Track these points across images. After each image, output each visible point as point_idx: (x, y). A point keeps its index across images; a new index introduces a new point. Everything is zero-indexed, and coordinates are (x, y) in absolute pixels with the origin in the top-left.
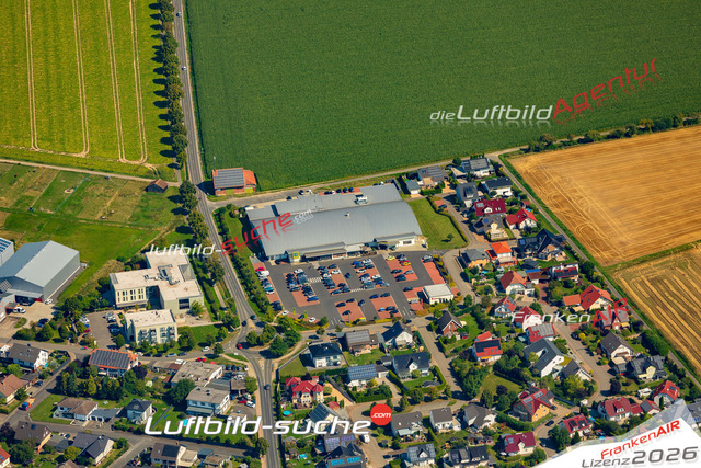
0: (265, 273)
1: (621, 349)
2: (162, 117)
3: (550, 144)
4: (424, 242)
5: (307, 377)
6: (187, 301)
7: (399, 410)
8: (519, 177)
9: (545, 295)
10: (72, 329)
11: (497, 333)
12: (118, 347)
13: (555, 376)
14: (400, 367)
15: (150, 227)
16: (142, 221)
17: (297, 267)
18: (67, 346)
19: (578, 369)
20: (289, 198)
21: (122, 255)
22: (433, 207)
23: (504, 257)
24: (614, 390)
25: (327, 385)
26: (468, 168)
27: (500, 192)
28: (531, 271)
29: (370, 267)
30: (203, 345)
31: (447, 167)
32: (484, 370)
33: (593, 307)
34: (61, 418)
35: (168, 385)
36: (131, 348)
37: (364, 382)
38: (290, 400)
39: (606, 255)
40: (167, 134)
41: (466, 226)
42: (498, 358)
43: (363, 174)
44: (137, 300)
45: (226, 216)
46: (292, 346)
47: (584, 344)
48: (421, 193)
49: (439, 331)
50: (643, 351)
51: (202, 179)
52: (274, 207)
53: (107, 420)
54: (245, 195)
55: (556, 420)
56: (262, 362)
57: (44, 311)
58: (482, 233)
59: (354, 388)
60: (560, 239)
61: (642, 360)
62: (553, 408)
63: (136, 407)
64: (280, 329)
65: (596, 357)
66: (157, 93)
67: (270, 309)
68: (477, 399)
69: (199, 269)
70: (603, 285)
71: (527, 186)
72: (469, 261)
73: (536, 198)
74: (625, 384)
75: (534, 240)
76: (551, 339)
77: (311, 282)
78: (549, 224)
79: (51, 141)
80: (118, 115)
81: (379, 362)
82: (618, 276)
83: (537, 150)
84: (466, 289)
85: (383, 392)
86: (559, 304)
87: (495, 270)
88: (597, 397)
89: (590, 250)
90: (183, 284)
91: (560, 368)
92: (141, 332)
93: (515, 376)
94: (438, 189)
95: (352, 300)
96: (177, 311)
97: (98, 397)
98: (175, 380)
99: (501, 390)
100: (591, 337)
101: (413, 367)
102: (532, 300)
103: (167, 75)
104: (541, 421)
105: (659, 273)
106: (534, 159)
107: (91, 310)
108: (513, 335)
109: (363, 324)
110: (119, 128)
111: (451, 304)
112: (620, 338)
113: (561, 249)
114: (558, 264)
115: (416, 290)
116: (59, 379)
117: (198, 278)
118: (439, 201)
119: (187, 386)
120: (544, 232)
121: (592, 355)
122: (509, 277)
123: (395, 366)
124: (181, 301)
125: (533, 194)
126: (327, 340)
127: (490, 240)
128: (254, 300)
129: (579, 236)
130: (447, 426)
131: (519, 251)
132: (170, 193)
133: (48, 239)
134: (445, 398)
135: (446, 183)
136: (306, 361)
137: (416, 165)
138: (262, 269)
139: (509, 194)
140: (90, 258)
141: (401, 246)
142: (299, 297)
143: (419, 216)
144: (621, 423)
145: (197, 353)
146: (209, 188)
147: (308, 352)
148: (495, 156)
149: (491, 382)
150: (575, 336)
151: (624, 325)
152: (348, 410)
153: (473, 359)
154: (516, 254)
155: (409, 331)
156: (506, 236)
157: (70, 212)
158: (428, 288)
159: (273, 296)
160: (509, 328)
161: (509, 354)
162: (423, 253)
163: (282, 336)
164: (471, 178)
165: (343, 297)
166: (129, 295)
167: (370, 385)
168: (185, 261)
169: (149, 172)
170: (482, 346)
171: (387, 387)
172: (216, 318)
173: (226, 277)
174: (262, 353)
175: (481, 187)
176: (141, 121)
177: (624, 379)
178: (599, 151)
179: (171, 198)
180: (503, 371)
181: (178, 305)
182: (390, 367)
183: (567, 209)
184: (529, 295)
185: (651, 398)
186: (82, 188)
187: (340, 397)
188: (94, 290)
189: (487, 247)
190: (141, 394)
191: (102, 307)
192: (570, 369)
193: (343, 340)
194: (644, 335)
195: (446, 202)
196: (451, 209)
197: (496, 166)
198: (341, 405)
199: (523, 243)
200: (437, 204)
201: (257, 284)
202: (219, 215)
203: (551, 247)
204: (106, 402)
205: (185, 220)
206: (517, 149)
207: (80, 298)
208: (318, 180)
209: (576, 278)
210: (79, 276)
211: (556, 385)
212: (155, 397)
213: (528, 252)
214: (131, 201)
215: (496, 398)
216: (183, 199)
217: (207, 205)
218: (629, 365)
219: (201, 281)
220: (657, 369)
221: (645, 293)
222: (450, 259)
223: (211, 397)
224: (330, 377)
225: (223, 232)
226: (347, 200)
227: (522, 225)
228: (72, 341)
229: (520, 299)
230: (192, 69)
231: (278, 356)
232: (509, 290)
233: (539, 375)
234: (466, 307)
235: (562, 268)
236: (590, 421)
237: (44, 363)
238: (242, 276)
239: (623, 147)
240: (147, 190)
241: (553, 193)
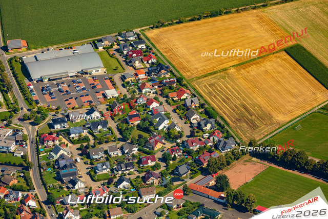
0: (32, 87)
1: (195, 116)
3: (163, 24)
4: (105, 70)
5: (51, 134)
7: (93, 147)
8: (149, 40)
9: (161, 93)
11: (138, 111)
13: (165, 129)
14: (94, 128)
17: (46, 84)
19: (175, 126)
20: (43, 52)
22: (109, 55)
23: (142, 76)
24: (192, 135)
25: (60, 137)
26: (125, 36)
27: (140, 47)
28: (154, 82)
29: (80, 83)
30: (3, 120)
31: (116, 36)
32: (132, 128)
33: (183, 98)
37: (77, 135)
38: (43, 144)
39: (188, 74)
41: (124, 63)
42: (139, 122)
43: (76, 41)
45: (13, 61)
46: (44, 119)
47: (178, 114)
48: (104, 48)
49: (112, 111)
50: (206, 117)
51: (3, 45)
52: (35, 57)
54: (23, 52)
55: (165, 149)
56: (30, 127)
58: (132, 66)
59: (73, 138)
60: (167, 67)
61: (205, 121)
62: (164, 144)
64: (38, 112)
65: (184, 120)
67: (34, 103)
68: (129, 141)
69: (1, 86)
70: (187, 88)
71: (152, 44)
72: (125, 78)
73: (156, 49)
74: (197, 132)
75: (156, 68)
76: (163, 113)
77: (53, 90)
78: (162, 60)
81: (84, 126)
82: (194, 84)
83: (157, 27)
84: (124, 91)
85: (86, 139)
86: (167, 97)
87: (137, 82)
88: (185, 138)
89: (181, 72)
91: (167, 126)
93: (147, 130)
94: (111, 46)
95: (72, 98)
99: (140, 136)
100: (182, 111)
101: (100, 127)
102: (154, 95)
104: (159, 150)
105: (213, 81)
106: (156, 31)
108: (146, 112)
109: (77, 109)
111: (117, 98)
112: (195, 111)
113: (168, 72)
114: (166, 79)
115: (101, 92)
118: (112, 51)
120: (160, 64)
121: (182, 119)
122: (144, 85)
123: (91, 127)
125: (155, 47)
126: (60, 116)
127: (135, 69)
128: (26, 99)
129: (176, 66)
130: (115, 153)
131: (148, 73)
134: (114, 141)
135: (115, 43)
136: (51, 126)
137: (101, 35)
138: (30, 85)
139: (144, 47)
141: (94, 73)
142: (47, 97)
143: (103, 59)
144: (195, 150)
145: (1, 124)
146: (5, 49)
147: (51, 122)
148: (138, 30)
149: (136, 133)
150: (174, 111)
151: (196, 105)
152: (70, 148)
153: (127, 123)
154: (147, 75)
155: (98, 111)
156: (142, 67)
158: (106, 91)
159: (35, 97)
160: (144, 109)
161: (144, 120)
162: (105, 75)
163: (39, 115)
164: (126, 41)
165: (68, 97)
167: (80, 136)
170: (131, 117)
171: (88, 137)
172: (9, 108)
173: (14, 89)
174: (30, 123)
175: (131, 45)
177: (197, 130)
178: (186, 27)
180: (141, 128)
182: (89, 128)
183: (171, 53)
184: (153, 93)
185: (209, 138)
187: (66, 142)
189: (134, 72)
192: (172, 126)
193: (68, 116)
194: (205, 110)
195: (115, 52)
196: (117, 55)
197: (138, 35)
198: (67, 145)
199: (150, 69)
200: (111, 53)
201: (28, 92)
202: (10, 61)
203: (163, 71)
206: (148, 27)
208: (56, 44)
209: (175, 85)
211: (166, 134)
213: (153, 74)
215: (138, 140)
217: (5, 57)
218: (199, 124)
219: (2, 91)
220: (212, 125)
221: (206, 91)
222: (117, 78)
223: (6, 144)
224: (62, 133)
225: (12, 69)
226: (70, 52)
227: (150, 62)
229: (149, 95)
231: (38, 124)
232: (144, 91)
233: (157, 129)
234: (124, 100)
235: (168, 80)
236: (181, 149)
238: (21, 88)
239: (196, 25)
241: (165, 46)
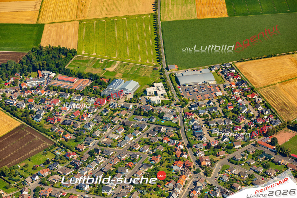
0: (180, 88)
1: (260, 107)
2: (157, 53)
3: (243, 60)
4: (215, 82)
5: (190, 112)
6: (163, 94)
7: (210, 120)
8: (237, 68)
9: (243, 94)
10: (137, 100)
11: (232, 103)
12: (148, 104)
13: (245, 113)
14: (211, 110)
15: (154, 78)
16: (153, 76)
17: (187, 87)
18: (136, 104)
19: (251, 111)
20: (185, 72)
21: (148, 84)
22: (218, 74)
23: (234, 86)
24: (259, 116)
25: (194, 114)
26: (225, 66)
27: (232, 71)
28: (240, 89)
29: (203, 87)
30: (167, 104)
31: (221, 65)
32: (230, 111)
33: (254, 97)
34: (135, 120)
35: (159, 113)
36: (150, 105)
37: (203, 113)
38: (186, 117)
39: (256, 86)
40: (158, 57)
41: (225, 78)
42: (232, 108)
43: (201, 66)
44: (152, 94)
45: (171, 75)
46: (186, 105)
47: (252, 106)
48: (215, 71)
49: (219, 102)
50: (265, 107)
51: (166, 67)
52: (182, 74)
53: (145, 121)
54: (175, 71)
55: (246, 123)
56: (180, 108)
57: (131, 96)
58: (229, 80)
59: (201, 115)
60: (246, 82)
61: (265, 110)
62: (245, 120)
63: (152, 118)
64: (184, 101)
65: (255, 109)
66: (156, 47)
67: (181, 97)
68: (228, 118)
69: (166, 87)
70: (256, 93)
71: (238, 70)
72: (226, 86)
73: (240, 73)
74: (261, 115)
75: (241, 82)
76: (244, 104)
77: (190, 90)
78: (243, 78)
79: (132, 58)
80: (147, 52)
81: (206, 109)
82: (259, 91)
83: (241, 62)
84: (225, 93)
85: (207, 116)
86: (246, 97)
87: (232, 89)
88: (255, 118)
89: (253, 84)
90: (162, 91)
91: (246, 111)
92: (153, 101)
93: (237, 113)
94: (219, 70)
95: (200, 95)
96: (161, 97)
97: (143, 116)
98: (160, 112)
99: (233, 116)
100: (253, 104)
101: (214, 110)
102: (240, 96)
103: (158, 43)
104: (242, 123)
105: (268, 90)
106: (240, 64)
107: (142, 96)
108: (236, 103)
109: (202, 100)
110: (147, 55)
111: (222, 96)
112: (260, 105)
113: (246, 84)
114: (246, 87)
115: (214, 93)
116: (135, 111)
117: (165, 89)
118: (219, 73)
119: (163, 114)
120: (242, 80)
121: (254, 108)
122: (235, 90)
123: (210, 110)
124: (162, 94)
125: (240, 72)
126: (194, 104)
127: (230, 82)
128: (178, 94)
129: (250, 81)
130: (221, 124)
131: (237, 84)
132: (159, 70)
133: (132, 80)
134: (221, 117)
135: (220, 69)
136: (190, 108)
137: (213, 64)
138: (179, 87)
139: (235, 71)
140: (141, 85)
141: (210, 83)
142: (188, 94)
143: (215, 76)
144: (260, 124)
145: (165, 106)
146: (167, 69)
147: (190, 106)
148: (231, 63)
149: (231, 114)
150: (250, 104)
151: (261, 102)
152: (199, 120)
153: (227, 109)
154: (236, 85)
155: (213, 102)
156: (234, 81)
157: (137, 74)
158: (217, 92)
159: (182, 94)
160: (235, 102)
161: (235, 108)
162: (215, 85)
163: (184, 103)
164: (226, 68)
165: (198, 94)
166: (150, 93)
167: (204, 114)
168: (162, 85)
169: (154, 65)
170: (229, 106)
171: (208, 115)
172: (169, 98)
173: (172, 89)
174: (180, 106)
175: (228, 70)
176: (152, 54)
177: (261, 114)
178: (254, 62)
179: (159, 71)
180: (234, 112)
181: (161, 95)
182: (208, 110)
183: (247, 75)
184: (239, 94)
185: (267, 118)
186: (139, 68)
187: (197, 117)
188: (142, 91)
189: (230, 83)
190: (153, 115)
191: (144, 95)
192: (249, 111)
193: (198, 104)
194: (265, 104)
195: (221, 73)
196: (221, 75)
197: (232, 65)
198: (198, 118)
199: (238, 83)
200: (218, 73)
201: (178, 91)
202: (170, 75)
203: (244, 84)
204: (145, 117)
205: (162, 76)
206: (236, 61)
207: (139, 93)
208: (192, 68)
209: (250, 91)
210: (139, 88)
211: (246, 115)
212: (156, 116)
213: (239, 85)
214: (150, 72)
215: (232, 118)
216: (162, 71)
217: (167, 73)
218: (262, 111)
219: (166, 90)
220: (268, 112)
221: (265, 94)
222: (221, 86)
223: (169, 116)
224: (195, 112)
225: (171, 79)
226: (198, 72)
227: (237, 79)
228: (137, 103)
229: (237, 95)
230: (163, 42)
231: (183, 107)
232: (235, 93)
233: (242, 113)
234: (225, 97)
235: (247, 88)
236: (253, 123)
237: (131, 108)
238: (175, 89)
239: (260, 61)
240: (154, 69)
241: (244, 71)
